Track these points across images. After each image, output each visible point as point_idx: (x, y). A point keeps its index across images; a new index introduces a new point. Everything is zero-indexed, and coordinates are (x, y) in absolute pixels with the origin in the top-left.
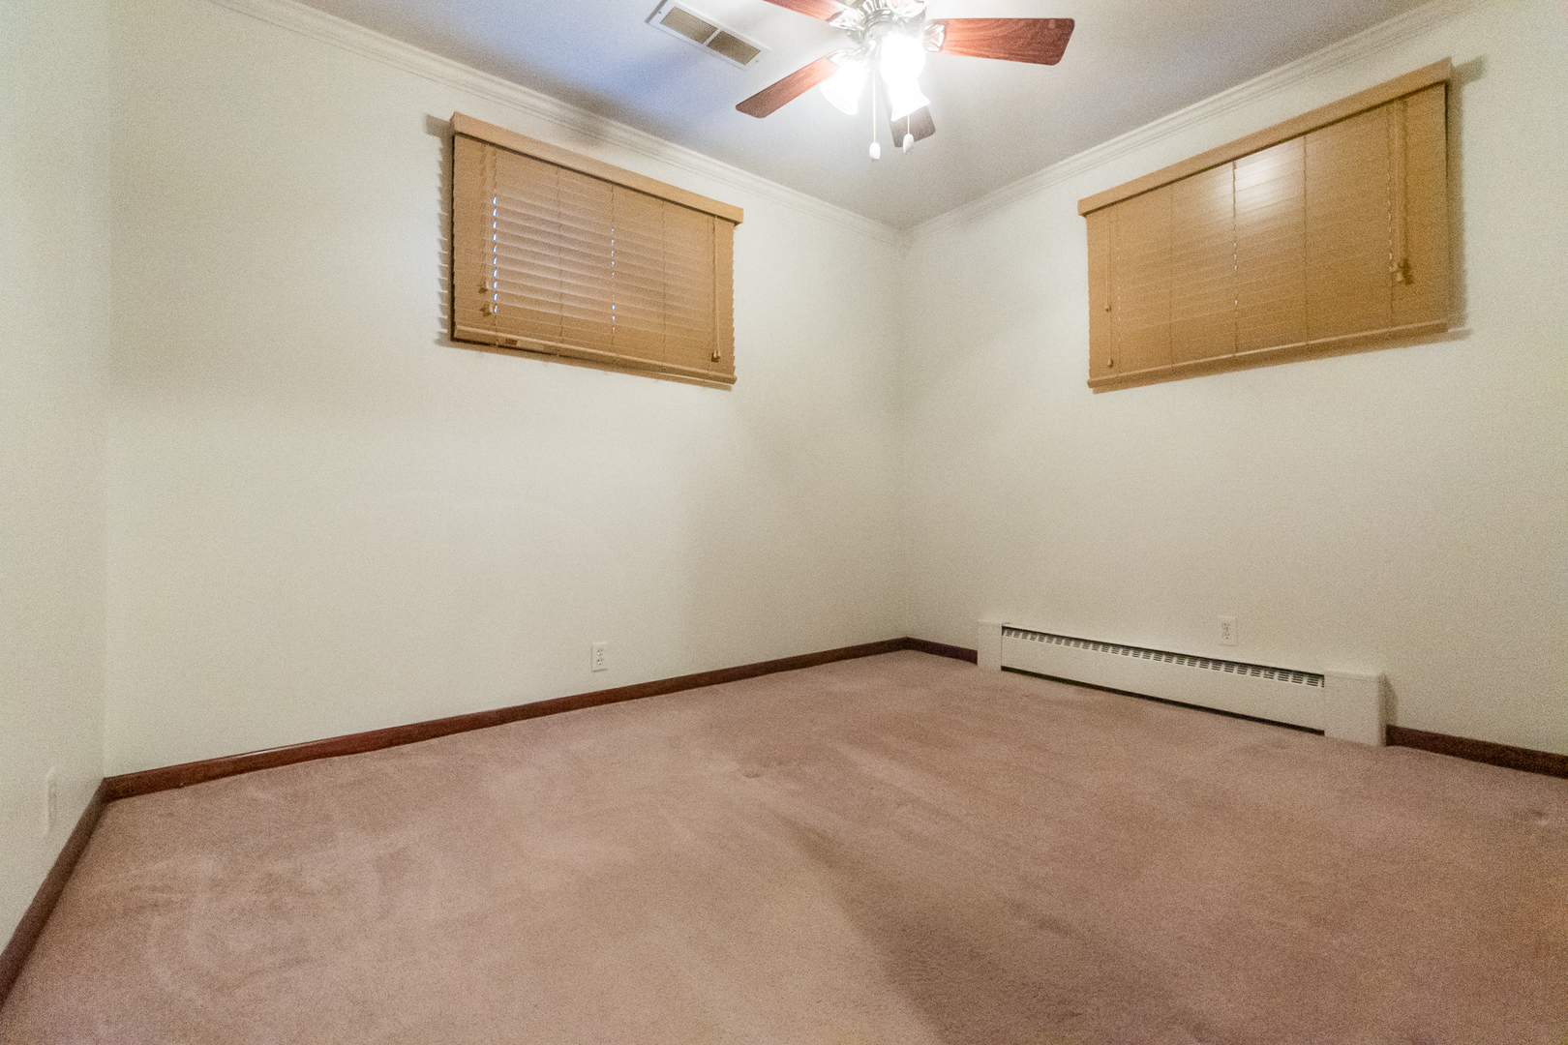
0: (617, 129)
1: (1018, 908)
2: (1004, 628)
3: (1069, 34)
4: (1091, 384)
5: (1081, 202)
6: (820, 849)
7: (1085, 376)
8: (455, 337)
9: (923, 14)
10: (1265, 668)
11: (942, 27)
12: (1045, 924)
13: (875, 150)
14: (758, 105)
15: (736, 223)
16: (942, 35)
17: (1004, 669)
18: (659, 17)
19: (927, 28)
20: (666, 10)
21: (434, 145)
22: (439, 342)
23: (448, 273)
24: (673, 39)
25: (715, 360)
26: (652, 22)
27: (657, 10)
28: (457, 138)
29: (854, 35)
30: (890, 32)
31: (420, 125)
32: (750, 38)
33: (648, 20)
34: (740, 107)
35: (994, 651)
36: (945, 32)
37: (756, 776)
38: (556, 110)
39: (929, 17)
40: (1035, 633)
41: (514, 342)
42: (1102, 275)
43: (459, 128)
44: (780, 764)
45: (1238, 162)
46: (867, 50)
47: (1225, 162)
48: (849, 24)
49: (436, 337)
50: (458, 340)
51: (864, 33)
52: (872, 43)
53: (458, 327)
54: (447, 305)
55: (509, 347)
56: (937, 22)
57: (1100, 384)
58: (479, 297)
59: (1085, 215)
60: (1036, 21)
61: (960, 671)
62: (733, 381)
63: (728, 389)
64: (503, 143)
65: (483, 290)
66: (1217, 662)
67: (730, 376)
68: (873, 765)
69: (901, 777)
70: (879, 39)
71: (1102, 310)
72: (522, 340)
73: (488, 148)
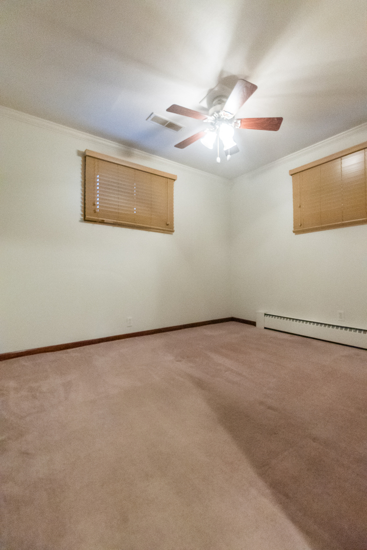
0: (136, 151)
1: (261, 403)
2: (265, 314)
3: (282, 121)
4: (294, 232)
5: (290, 171)
6: (200, 384)
7: (292, 229)
8: (85, 220)
9: (234, 117)
10: (354, 329)
11: (240, 121)
12: (269, 408)
13: (218, 160)
14: (181, 145)
15: (175, 180)
16: (240, 124)
17: (265, 328)
18: (150, 119)
19: (235, 121)
20: (152, 116)
21: (80, 159)
22: (81, 221)
23: (83, 199)
24: (154, 124)
25: (167, 225)
26: (148, 120)
27: (150, 116)
28: (87, 158)
29: (212, 124)
30: (223, 123)
31: (75, 154)
32: (179, 124)
33: (147, 119)
34: (176, 146)
35: (262, 322)
36: (241, 122)
37: (180, 361)
38: (118, 146)
39: (236, 118)
40: (275, 316)
41: (103, 221)
42: (298, 195)
43: (87, 154)
44: (188, 358)
45: (342, 158)
46: (215, 129)
47: (338, 158)
48: (210, 121)
49: (80, 219)
50: (86, 220)
51: (215, 123)
52: (217, 127)
53: (87, 217)
54: (83, 209)
55: (102, 222)
56: (238, 119)
57: (297, 231)
58: (93, 207)
59: (291, 175)
60: (270, 118)
61: (251, 329)
62: (173, 231)
63: (172, 234)
64: (101, 158)
65: (94, 205)
66: (338, 327)
67: (171, 230)
68: (218, 359)
69: (228, 363)
70: (219, 126)
71: (298, 207)
72: (106, 220)
73: (96, 160)
